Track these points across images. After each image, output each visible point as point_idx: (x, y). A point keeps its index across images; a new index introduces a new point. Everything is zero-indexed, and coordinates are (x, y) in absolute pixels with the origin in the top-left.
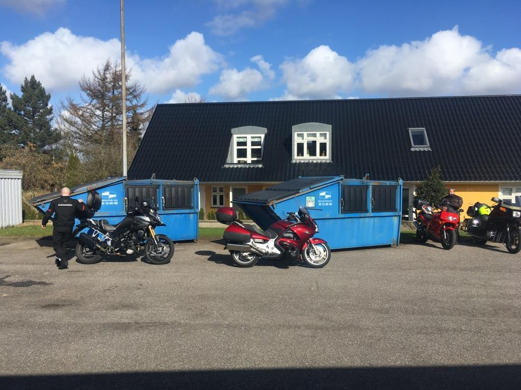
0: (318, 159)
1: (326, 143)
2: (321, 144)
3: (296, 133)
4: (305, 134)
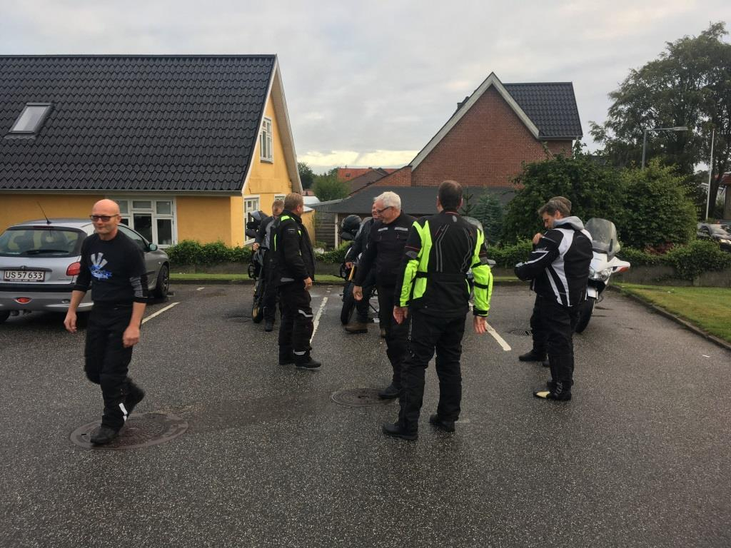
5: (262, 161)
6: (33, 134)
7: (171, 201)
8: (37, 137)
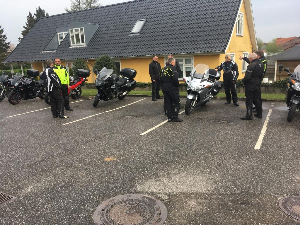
0: (81, 45)
1: (83, 35)
2: (81, 35)
3: (70, 29)
4: (74, 29)
5: (237, 36)
6: (139, 33)
7: (191, 58)
8: (140, 34)
